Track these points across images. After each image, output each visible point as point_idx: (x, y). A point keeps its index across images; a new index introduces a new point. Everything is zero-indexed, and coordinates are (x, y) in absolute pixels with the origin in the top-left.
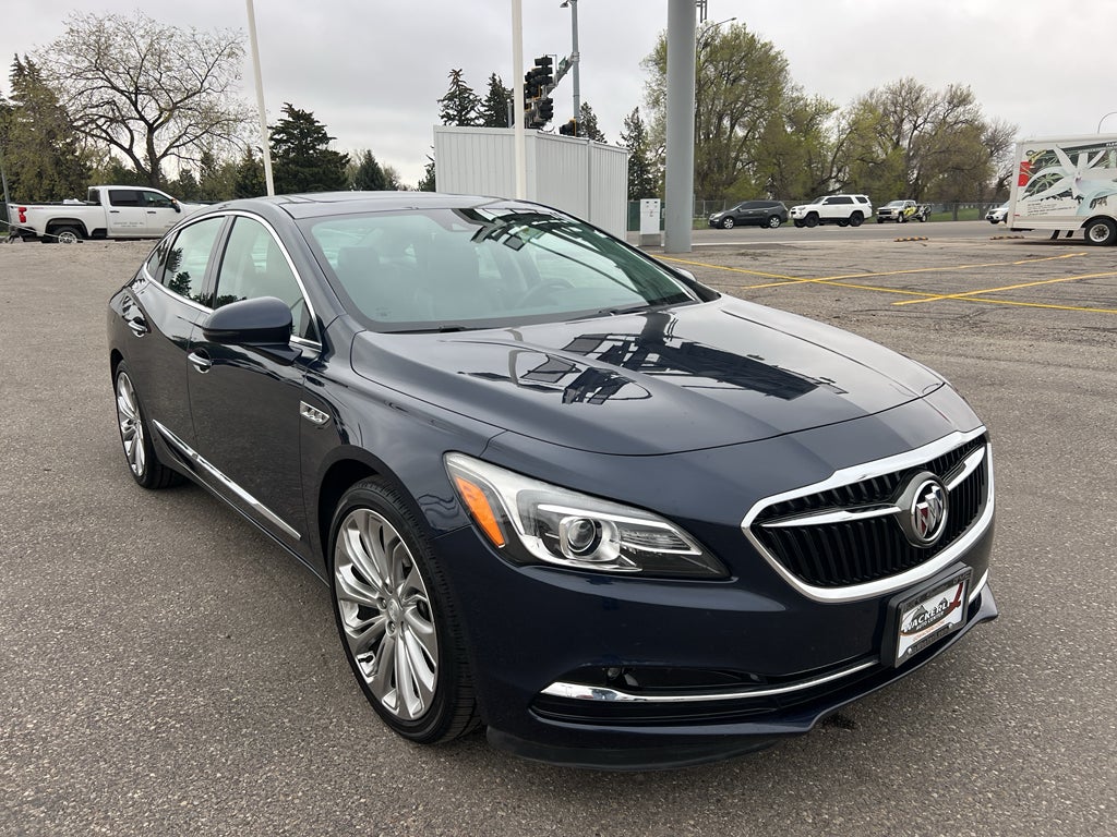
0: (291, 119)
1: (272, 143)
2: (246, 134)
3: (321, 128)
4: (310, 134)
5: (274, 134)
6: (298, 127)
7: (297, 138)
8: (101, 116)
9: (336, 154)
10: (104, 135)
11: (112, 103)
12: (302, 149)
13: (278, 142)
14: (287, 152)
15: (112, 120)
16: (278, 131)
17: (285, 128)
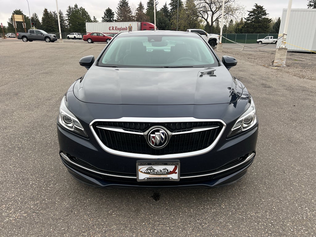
0: (256, 9)
1: (249, 16)
2: (238, 14)
3: (265, 11)
4: (260, 13)
5: (250, 13)
6: (257, 11)
7: (256, 14)
8: (201, 11)
9: (268, 19)
10: (201, 16)
11: (205, 7)
12: (257, 18)
13: (251, 16)
14: (252, 19)
15: (204, 12)
16: (251, 12)
17: (254, 11)
